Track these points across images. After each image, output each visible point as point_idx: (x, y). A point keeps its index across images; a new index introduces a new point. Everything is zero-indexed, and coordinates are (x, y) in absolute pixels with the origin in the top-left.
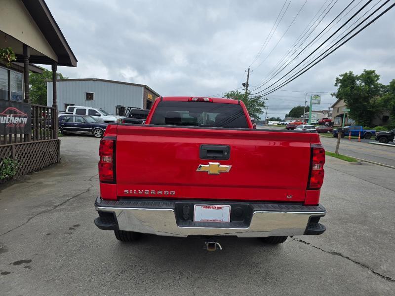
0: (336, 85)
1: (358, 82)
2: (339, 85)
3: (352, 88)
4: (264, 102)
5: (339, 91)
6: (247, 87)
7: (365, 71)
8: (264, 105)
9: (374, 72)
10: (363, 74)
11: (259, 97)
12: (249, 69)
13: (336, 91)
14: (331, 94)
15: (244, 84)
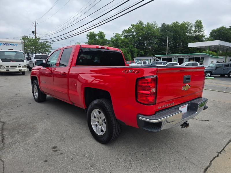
0: (87, 38)
1: (97, 38)
2: (88, 38)
3: (95, 40)
4: (50, 45)
5: (88, 41)
6: (36, 34)
7: (99, 32)
8: (51, 47)
9: (103, 32)
10: (98, 33)
11: (47, 42)
12: (35, 22)
13: (87, 41)
14: (85, 43)
15: (33, 32)
